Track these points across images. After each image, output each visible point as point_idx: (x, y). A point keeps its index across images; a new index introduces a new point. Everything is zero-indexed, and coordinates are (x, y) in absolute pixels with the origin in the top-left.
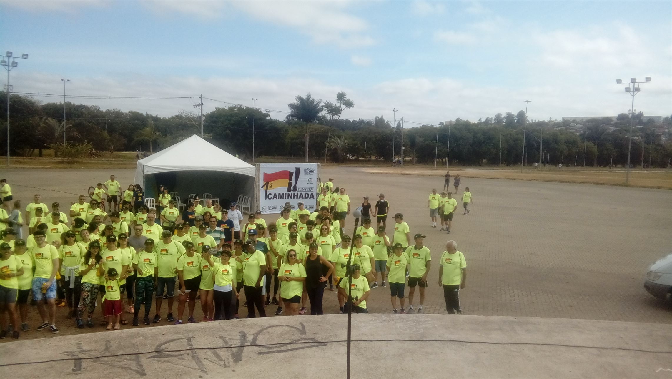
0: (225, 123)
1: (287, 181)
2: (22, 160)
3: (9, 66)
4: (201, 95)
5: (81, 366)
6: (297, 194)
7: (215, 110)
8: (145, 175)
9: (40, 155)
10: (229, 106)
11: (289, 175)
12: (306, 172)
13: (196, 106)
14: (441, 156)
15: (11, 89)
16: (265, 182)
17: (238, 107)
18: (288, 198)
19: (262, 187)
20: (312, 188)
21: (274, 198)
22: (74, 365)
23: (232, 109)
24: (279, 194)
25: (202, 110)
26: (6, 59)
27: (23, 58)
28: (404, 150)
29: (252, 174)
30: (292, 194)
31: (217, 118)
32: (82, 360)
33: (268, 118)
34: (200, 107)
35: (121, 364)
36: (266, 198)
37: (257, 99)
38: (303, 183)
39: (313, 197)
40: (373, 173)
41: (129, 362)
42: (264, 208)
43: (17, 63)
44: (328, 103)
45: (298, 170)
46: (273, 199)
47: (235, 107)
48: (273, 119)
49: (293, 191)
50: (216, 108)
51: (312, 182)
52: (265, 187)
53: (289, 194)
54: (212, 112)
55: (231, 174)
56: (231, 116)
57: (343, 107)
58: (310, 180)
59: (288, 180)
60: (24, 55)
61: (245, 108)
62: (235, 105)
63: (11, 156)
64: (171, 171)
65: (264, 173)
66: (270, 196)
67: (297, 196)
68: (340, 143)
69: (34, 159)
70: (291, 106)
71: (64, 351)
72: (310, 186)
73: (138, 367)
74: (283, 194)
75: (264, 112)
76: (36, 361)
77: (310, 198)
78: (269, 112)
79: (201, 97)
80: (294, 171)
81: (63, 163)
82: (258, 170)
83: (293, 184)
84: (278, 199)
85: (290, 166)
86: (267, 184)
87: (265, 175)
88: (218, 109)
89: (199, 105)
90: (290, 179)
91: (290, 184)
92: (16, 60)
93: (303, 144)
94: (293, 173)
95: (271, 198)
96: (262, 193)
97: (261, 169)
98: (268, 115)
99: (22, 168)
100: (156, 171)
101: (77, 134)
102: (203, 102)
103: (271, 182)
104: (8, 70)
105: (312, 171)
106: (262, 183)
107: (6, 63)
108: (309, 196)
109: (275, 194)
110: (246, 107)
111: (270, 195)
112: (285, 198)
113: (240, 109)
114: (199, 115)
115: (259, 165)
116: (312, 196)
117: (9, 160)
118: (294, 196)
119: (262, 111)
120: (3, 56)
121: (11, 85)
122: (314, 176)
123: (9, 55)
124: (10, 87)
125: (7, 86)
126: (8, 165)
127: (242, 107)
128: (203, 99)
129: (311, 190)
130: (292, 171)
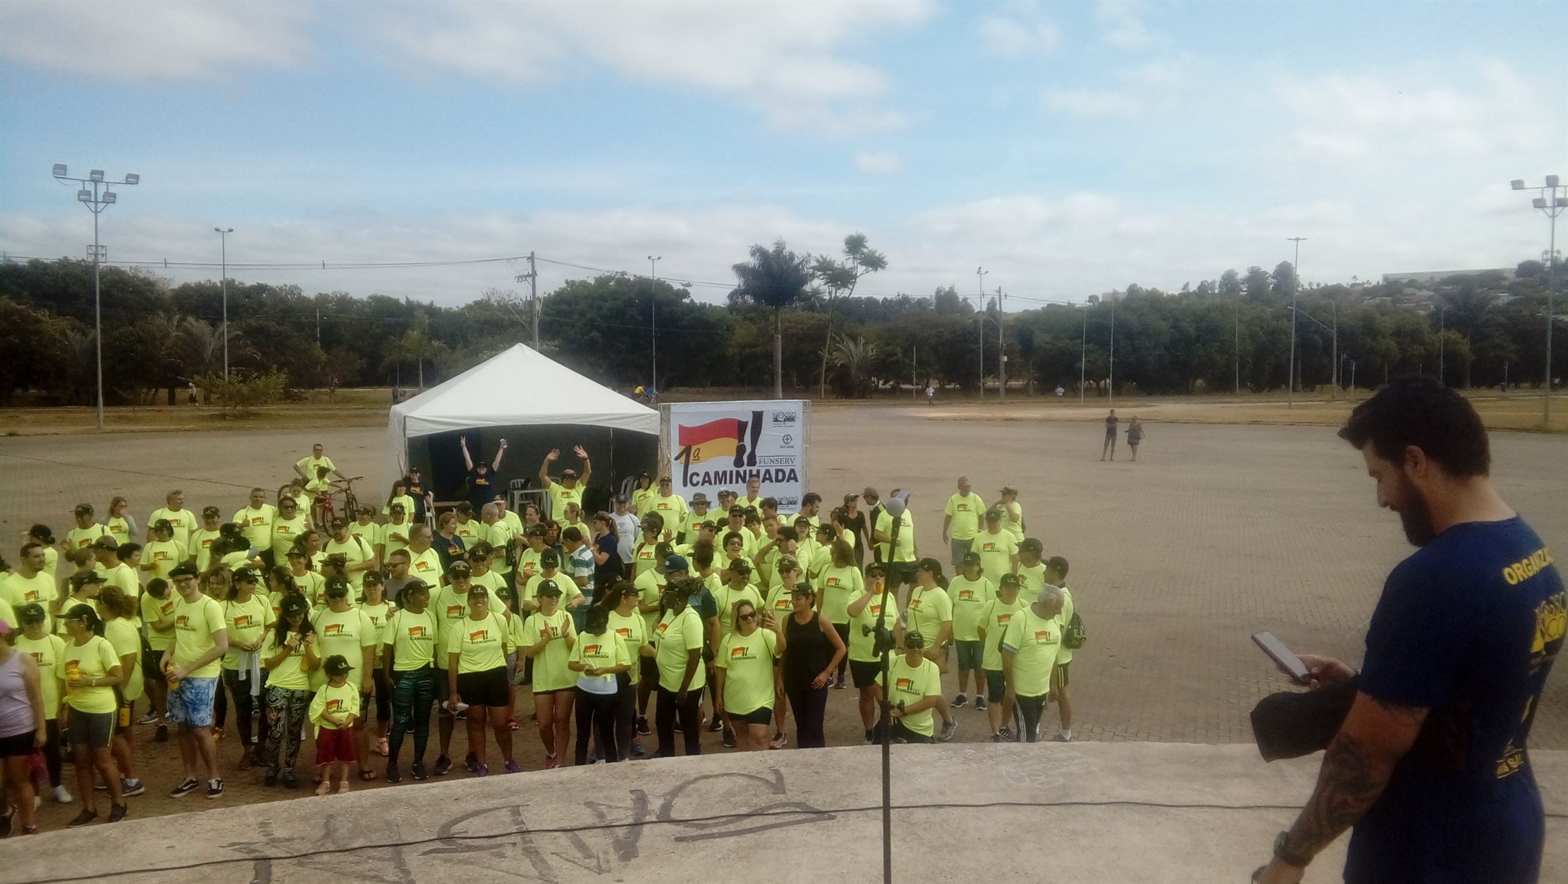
0: (589, 316)
1: (734, 443)
2: (131, 414)
3: (96, 202)
4: (533, 253)
5: (269, 874)
6: (758, 471)
7: (564, 285)
8: (409, 439)
9: (172, 401)
10: (597, 276)
11: (738, 429)
12: (776, 420)
13: (521, 278)
14: (1095, 374)
15: (103, 255)
16: (683, 447)
17: (617, 277)
19: (676, 459)
20: (792, 458)
21: (704, 482)
22: (254, 872)
23: (602, 282)
24: (717, 473)
25: (534, 287)
26: (90, 187)
27: (128, 183)
28: (1005, 363)
29: (653, 429)
30: (745, 471)
31: (569, 303)
32: (273, 862)
33: (687, 301)
34: (530, 279)
35: (360, 868)
36: (685, 485)
37: (659, 258)
38: (769, 446)
39: (796, 480)
40: (935, 419)
41: (379, 865)
43: (114, 196)
44: (825, 260)
45: (758, 417)
46: (703, 484)
47: (609, 279)
48: (697, 301)
49: (748, 465)
50: (567, 282)
52: (683, 457)
53: (738, 473)
54: (558, 290)
55: (606, 430)
56: (603, 298)
57: (861, 269)
58: (787, 439)
59: (737, 441)
60: (129, 176)
61: (632, 279)
62: (609, 274)
63: (106, 404)
64: (467, 428)
65: (680, 426)
66: (695, 479)
67: (758, 475)
68: (856, 352)
69: (159, 411)
70: (741, 270)
71: (230, 841)
72: (787, 452)
73: (401, 875)
74: (725, 473)
75: (677, 286)
76: (167, 865)
77: (788, 481)
78: (689, 285)
79: (531, 258)
80: (749, 419)
81: (223, 417)
82: (665, 420)
83: (748, 450)
85: (740, 409)
86: (687, 452)
87: (682, 429)
88: (570, 283)
89: (528, 276)
90: (741, 438)
91: (741, 450)
92: (112, 190)
93: (769, 357)
94: (747, 423)
95: (698, 483)
96: (676, 471)
97: (672, 417)
98: (685, 294)
99: (132, 431)
100: (435, 429)
101: (254, 351)
102: (536, 269)
103: (698, 446)
104: (96, 212)
105: (790, 419)
106: (676, 449)
107: (90, 195)
108: (787, 476)
109: (707, 474)
110: (635, 276)
111: (695, 477)
113: (622, 282)
114: (528, 299)
115: (669, 408)
116: (792, 476)
117: (102, 415)
118: (751, 475)
119: (671, 284)
120: (84, 181)
121: (102, 246)
122: (796, 430)
123: (97, 177)
124: (99, 248)
125: (94, 248)
126: (99, 428)
127: (626, 277)
128: (536, 262)
129: (790, 461)
130: (745, 420)
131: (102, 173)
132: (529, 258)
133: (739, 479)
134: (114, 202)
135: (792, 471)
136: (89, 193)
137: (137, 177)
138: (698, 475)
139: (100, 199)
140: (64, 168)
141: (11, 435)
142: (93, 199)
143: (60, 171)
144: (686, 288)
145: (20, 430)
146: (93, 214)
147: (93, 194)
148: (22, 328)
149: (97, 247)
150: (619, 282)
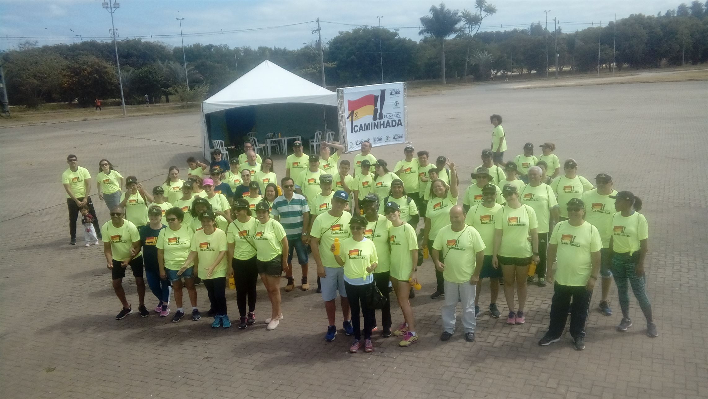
0: (350, 48)
1: (372, 107)
3: (111, 8)
4: (318, 19)
6: (384, 122)
7: (338, 35)
8: (206, 115)
9: (167, 101)
10: (354, 29)
11: (374, 100)
12: (391, 94)
17: (364, 27)
18: (374, 129)
19: (347, 118)
20: (399, 113)
21: (360, 130)
23: (356, 31)
24: (365, 125)
25: (320, 35)
26: (107, 1)
28: (558, 57)
29: (334, 103)
30: (378, 122)
31: (341, 43)
33: (397, 38)
34: (318, 32)
36: (352, 132)
37: (382, 17)
38: (389, 109)
42: (351, 143)
43: (119, 4)
44: (466, 12)
45: (383, 92)
46: (359, 131)
47: (359, 29)
48: (402, 38)
49: (379, 119)
50: (339, 33)
51: (399, 106)
53: (375, 123)
54: (335, 37)
56: (356, 39)
58: (396, 104)
59: (374, 107)
61: (370, 28)
62: (359, 27)
63: (126, 104)
64: (235, 107)
65: (348, 100)
66: (356, 129)
67: (383, 124)
68: (483, 57)
70: (424, 20)
72: (397, 111)
74: (369, 124)
75: (392, 30)
77: (399, 126)
78: (398, 30)
79: (318, 21)
80: (379, 94)
82: (341, 97)
83: (379, 111)
84: (364, 131)
85: (374, 89)
86: (352, 114)
87: (349, 102)
88: (341, 33)
89: (316, 30)
90: (376, 105)
91: (376, 111)
93: (439, 65)
95: (357, 130)
96: (347, 124)
97: (344, 96)
98: (396, 34)
99: (138, 116)
100: (217, 109)
101: (200, 76)
102: (320, 26)
103: (357, 111)
104: (112, 13)
105: (398, 93)
106: (347, 113)
108: (397, 123)
109: (361, 125)
110: (372, 27)
111: (356, 127)
112: (372, 129)
113: (366, 31)
114: (318, 41)
115: (342, 91)
116: (400, 123)
117: (125, 109)
118: (381, 125)
119: (389, 30)
121: (116, 29)
122: (401, 99)
124: (115, 30)
125: (112, 30)
126: (124, 115)
127: (367, 28)
128: (320, 23)
129: (398, 115)
130: (377, 95)
132: (317, 21)
133: (376, 127)
134: (119, 8)
135: (399, 120)
136: (107, 4)
138: (356, 126)
139: (113, 6)
141: (85, 120)
142: (109, 7)
144: (396, 31)
145: (89, 118)
146: (111, 14)
147: (109, 4)
148: (99, 71)
149: (114, 29)
150: (364, 30)
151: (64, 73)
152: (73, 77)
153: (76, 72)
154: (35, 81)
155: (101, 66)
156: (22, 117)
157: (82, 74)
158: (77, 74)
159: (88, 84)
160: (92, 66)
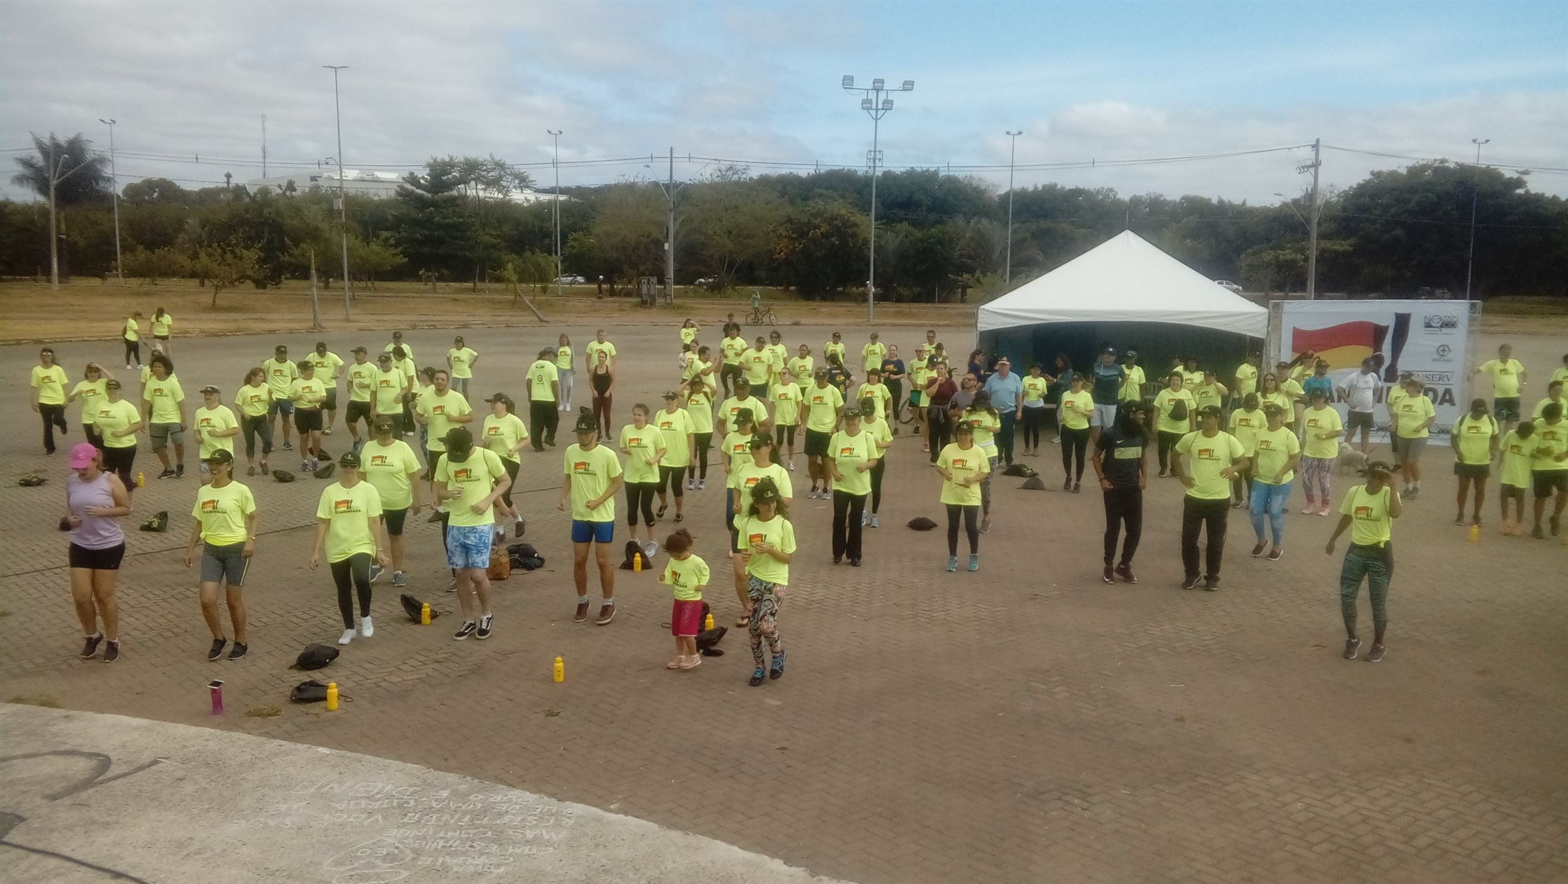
0: (1393, 210)
1: (1369, 351)
3: (877, 110)
4: (1318, 141)
7: (1368, 177)
8: (981, 332)
9: (963, 301)
10: (1411, 165)
11: (1378, 333)
12: (1428, 325)
13: (1304, 168)
15: (880, 161)
16: (1299, 355)
17: (1436, 165)
20: (1449, 375)
23: (1415, 172)
25: (1316, 178)
26: (872, 96)
27: (904, 90)
29: (1258, 332)
31: (1372, 197)
33: (1520, 191)
37: (1487, 141)
39: (1451, 402)
43: (891, 102)
45: (1402, 322)
47: (1424, 168)
48: (1533, 192)
49: (1387, 381)
50: (1372, 173)
51: (1450, 356)
54: (1361, 182)
56: (1413, 190)
58: (1443, 351)
59: (1372, 350)
60: (906, 83)
61: (1452, 166)
62: (1424, 162)
64: (1042, 322)
65: (1294, 328)
72: (1441, 367)
75: (1509, 173)
77: (1441, 403)
78: (1526, 173)
80: (1390, 322)
82: (1274, 320)
83: (1387, 362)
85: (1379, 310)
87: (1298, 334)
88: (1377, 175)
89: (1310, 166)
90: (1378, 347)
91: (1376, 360)
92: (891, 97)
94: (1387, 328)
97: (1284, 317)
98: (1519, 183)
100: (1007, 324)
101: (1037, 252)
102: (1321, 158)
104: (876, 119)
105: (1449, 324)
107: (872, 104)
110: (1456, 163)
113: (1441, 171)
114: (1309, 190)
117: (872, 310)
119: (1502, 172)
120: (868, 90)
121: (880, 151)
122: (1457, 339)
123: (878, 86)
124: (877, 153)
125: (873, 153)
126: (870, 320)
127: (1446, 165)
128: (1322, 150)
129: (1445, 379)
130: (1384, 324)
131: (882, 81)
132: (1313, 146)
134: (891, 109)
135: (1448, 391)
136: (871, 101)
137: (912, 83)
139: (880, 106)
140: (851, 78)
141: (796, 324)
142: (874, 107)
143: (848, 82)
144: (1522, 176)
145: (803, 321)
146: (874, 121)
147: (874, 102)
148: (843, 231)
149: (875, 152)
150: (1437, 171)
151: (781, 231)
152: (794, 239)
153: (800, 231)
154: (728, 242)
155: (848, 221)
156: (692, 308)
157: (810, 235)
158: (803, 235)
159: (819, 254)
160: (831, 220)
